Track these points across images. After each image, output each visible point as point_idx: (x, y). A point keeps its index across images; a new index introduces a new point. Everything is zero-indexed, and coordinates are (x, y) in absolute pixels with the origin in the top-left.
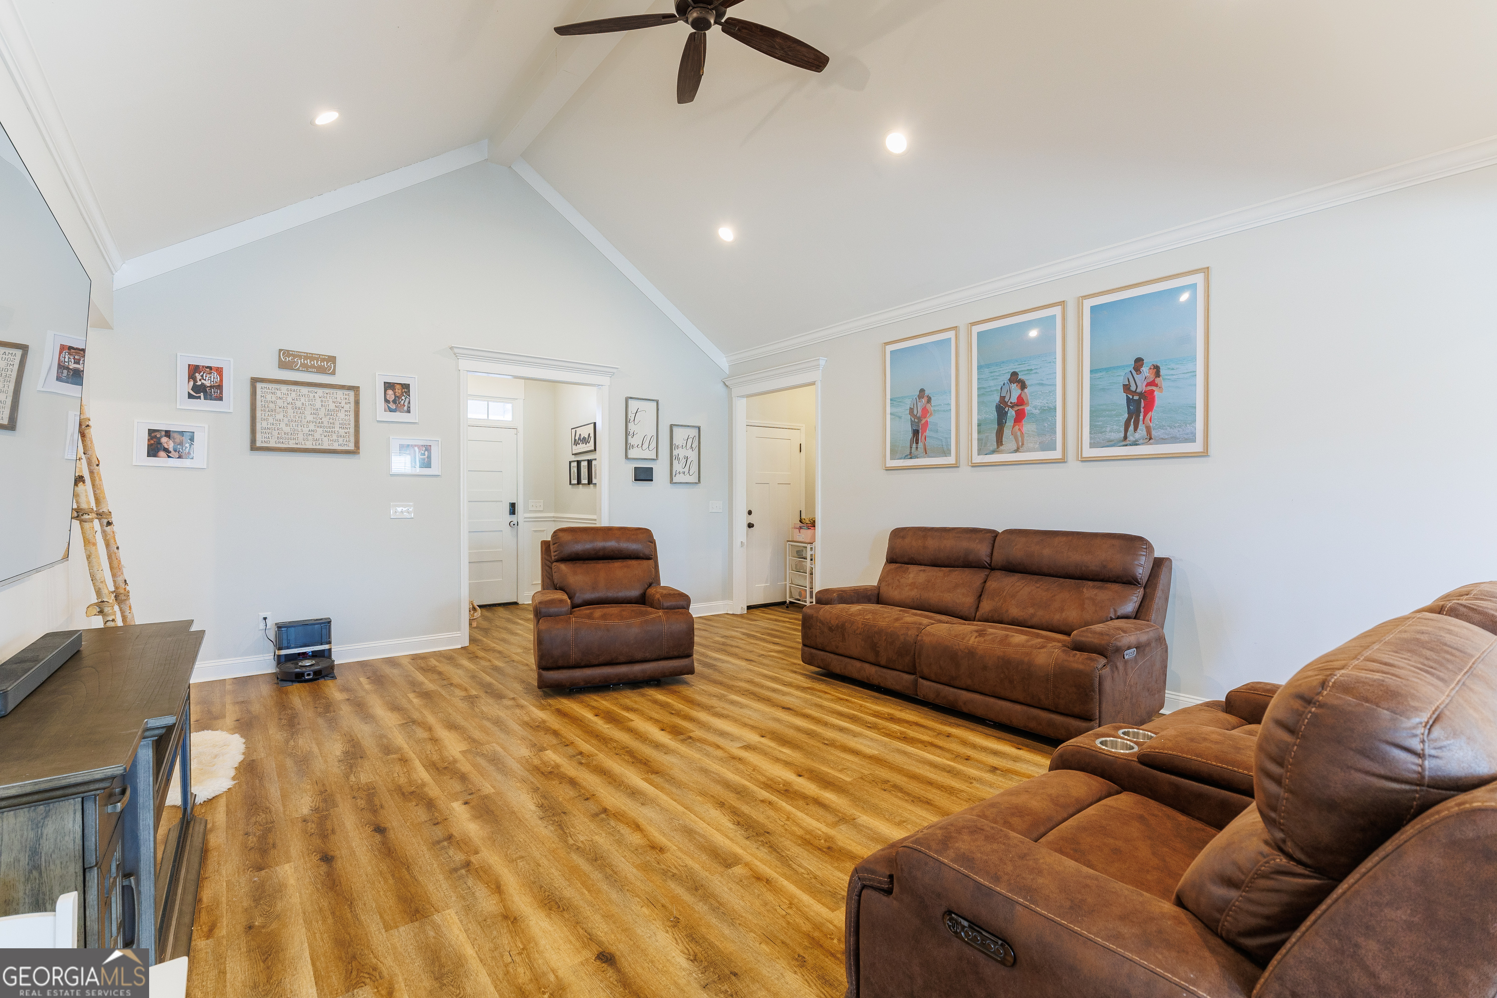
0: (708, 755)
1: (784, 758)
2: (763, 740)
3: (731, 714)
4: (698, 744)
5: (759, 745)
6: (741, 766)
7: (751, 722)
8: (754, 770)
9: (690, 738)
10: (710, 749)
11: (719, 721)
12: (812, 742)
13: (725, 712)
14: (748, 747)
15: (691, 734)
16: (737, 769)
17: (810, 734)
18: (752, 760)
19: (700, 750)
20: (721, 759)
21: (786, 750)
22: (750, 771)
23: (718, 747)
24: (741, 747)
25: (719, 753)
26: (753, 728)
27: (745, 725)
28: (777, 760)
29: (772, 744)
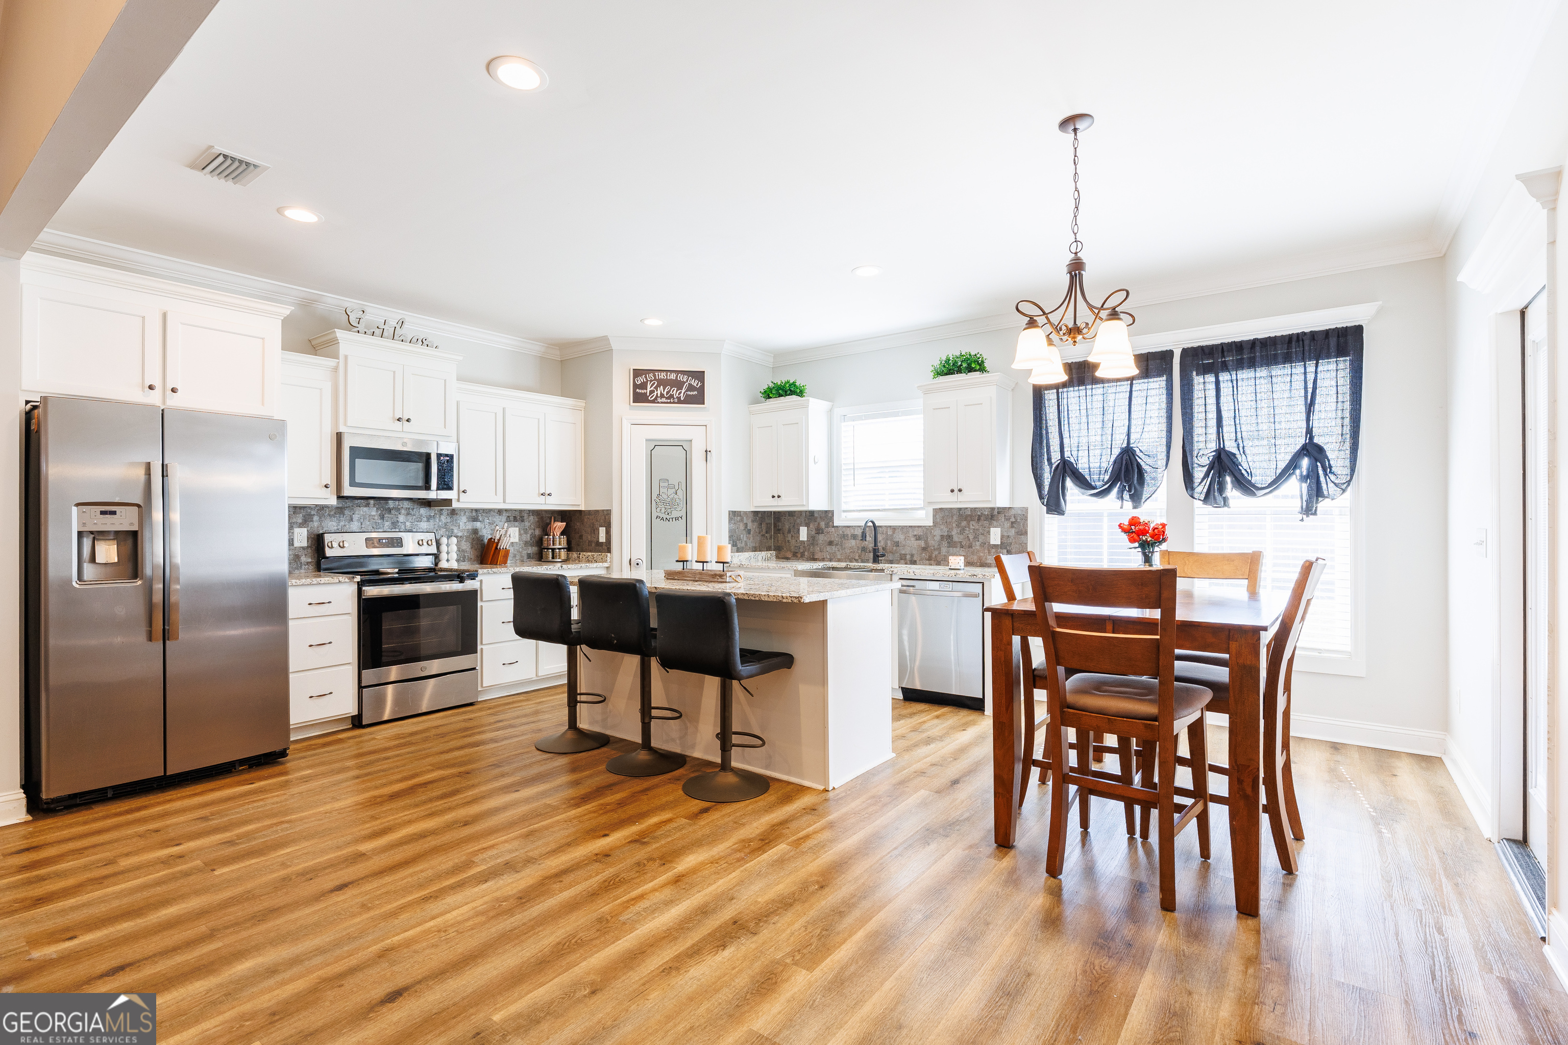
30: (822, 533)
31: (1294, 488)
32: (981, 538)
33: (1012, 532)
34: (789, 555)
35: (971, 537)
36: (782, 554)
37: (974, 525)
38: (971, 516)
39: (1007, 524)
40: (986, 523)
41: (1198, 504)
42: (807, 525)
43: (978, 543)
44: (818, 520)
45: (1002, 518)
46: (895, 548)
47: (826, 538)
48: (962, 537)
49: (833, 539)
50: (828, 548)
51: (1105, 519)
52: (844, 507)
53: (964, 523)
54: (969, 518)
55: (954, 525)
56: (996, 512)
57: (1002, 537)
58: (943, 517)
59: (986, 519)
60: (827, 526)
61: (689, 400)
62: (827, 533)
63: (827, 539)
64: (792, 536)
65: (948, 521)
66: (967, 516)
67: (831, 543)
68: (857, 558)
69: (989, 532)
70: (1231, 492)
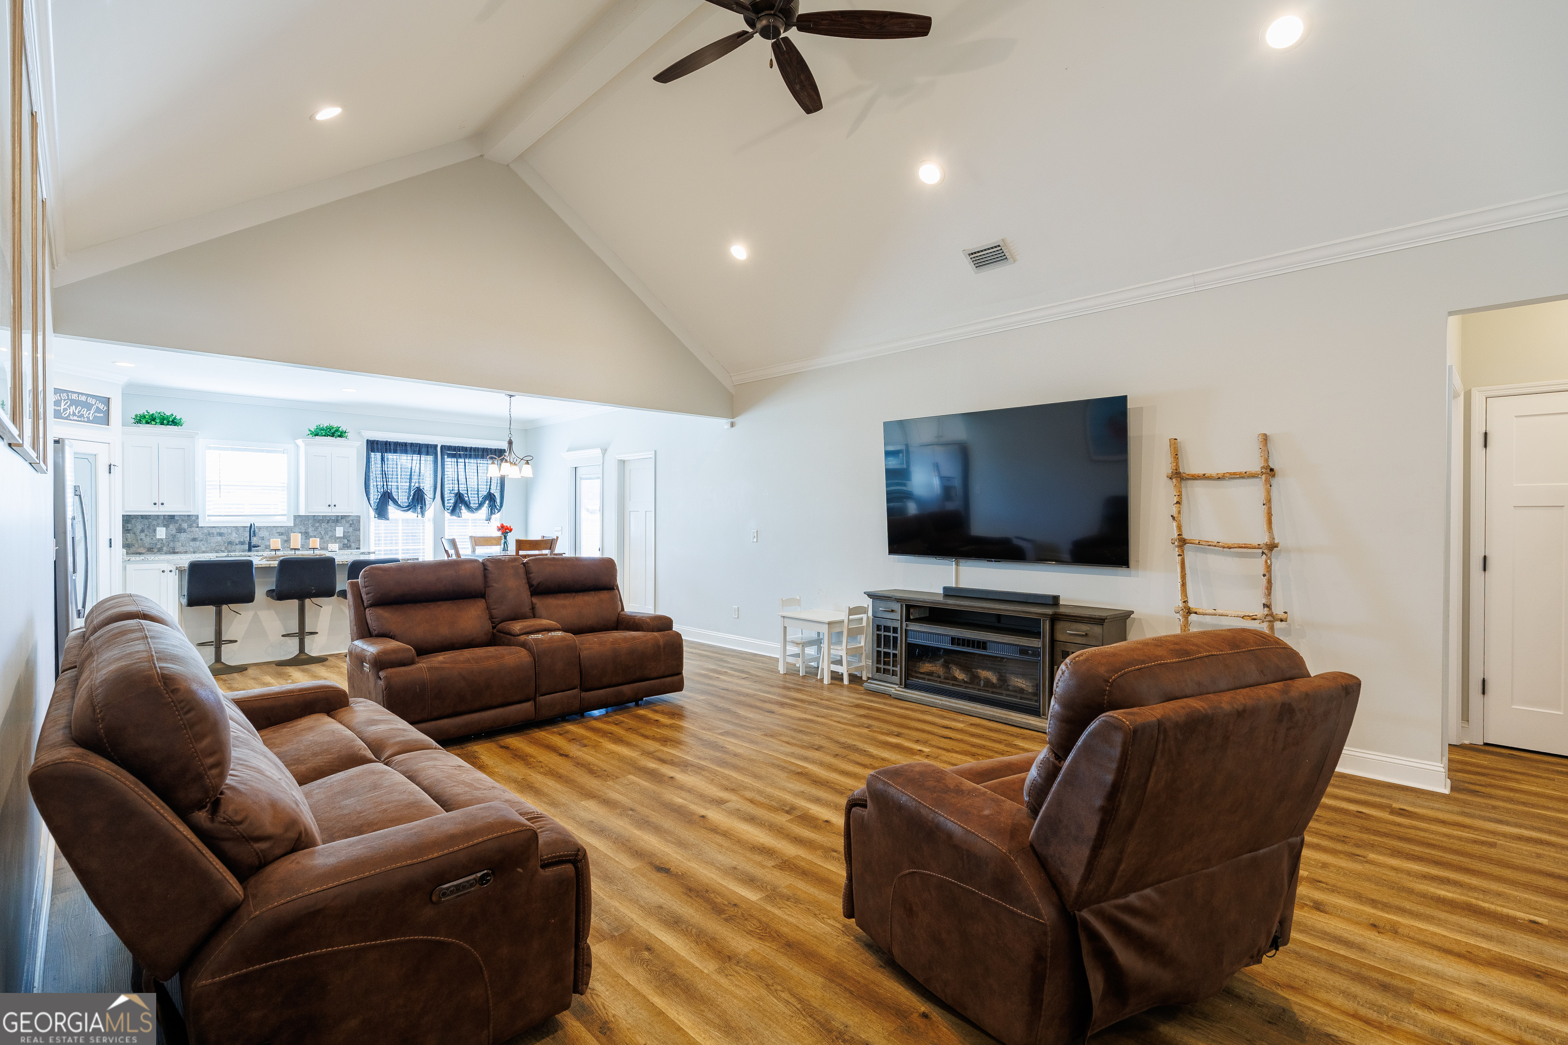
0: (760, 792)
1: (683, 792)
2: (703, 812)
3: (749, 854)
4: (774, 803)
5: (708, 805)
6: (725, 782)
7: (719, 839)
8: (713, 780)
9: (787, 812)
10: (759, 798)
11: (761, 841)
12: (646, 811)
13: (758, 858)
14: (719, 803)
15: (789, 817)
16: (728, 780)
17: (644, 823)
18: (715, 789)
19: (769, 797)
20: (745, 788)
21: (678, 801)
22: (716, 779)
23: (752, 801)
24: (727, 802)
25: (749, 794)
26: (714, 830)
27: (726, 834)
28: (690, 791)
29: (693, 807)
30: (184, 532)
31: (485, 509)
32: (330, 533)
33: (351, 529)
34: (142, 550)
35: (323, 533)
36: (133, 550)
37: (324, 525)
38: (322, 520)
39: (348, 525)
40: (333, 524)
41: (447, 515)
42: (166, 526)
43: (327, 536)
44: (180, 522)
45: (344, 521)
46: (260, 541)
47: (188, 536)
48: (316, 533)
49: (197, 537)
50: (192, 543)
51: (400, 522)
52: (208, 513)
53: (317, 524)
54: (321, 521)
55: (310, 526)
56: (340, 518)
57: (344, 532)
58: (301, 521)
59: (333, 522)
60: (190, 526)
61: (96, 421)
62: (190, 532)
63: (190, 536)
64: (146, 535)
65: (305, 523)
66: (320, 520)
67: (194, 540)
68: (223, 549)
69: (335, 530)
70: (464, 510)
